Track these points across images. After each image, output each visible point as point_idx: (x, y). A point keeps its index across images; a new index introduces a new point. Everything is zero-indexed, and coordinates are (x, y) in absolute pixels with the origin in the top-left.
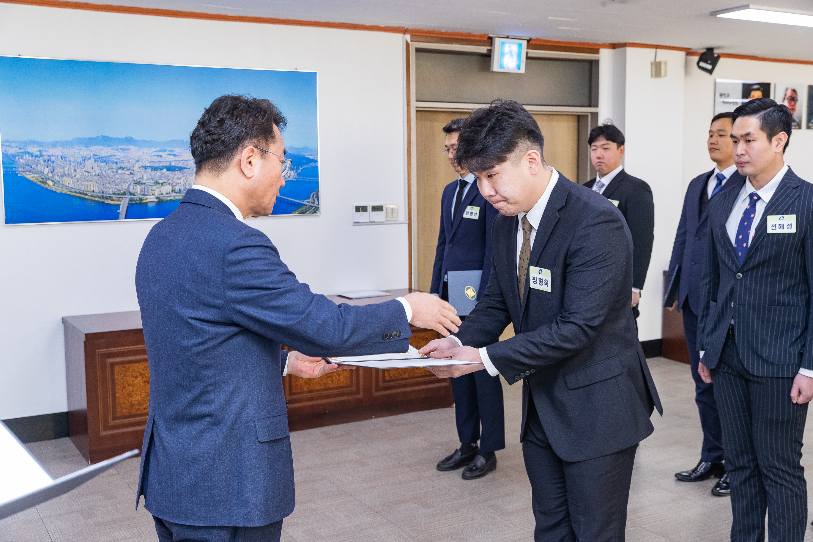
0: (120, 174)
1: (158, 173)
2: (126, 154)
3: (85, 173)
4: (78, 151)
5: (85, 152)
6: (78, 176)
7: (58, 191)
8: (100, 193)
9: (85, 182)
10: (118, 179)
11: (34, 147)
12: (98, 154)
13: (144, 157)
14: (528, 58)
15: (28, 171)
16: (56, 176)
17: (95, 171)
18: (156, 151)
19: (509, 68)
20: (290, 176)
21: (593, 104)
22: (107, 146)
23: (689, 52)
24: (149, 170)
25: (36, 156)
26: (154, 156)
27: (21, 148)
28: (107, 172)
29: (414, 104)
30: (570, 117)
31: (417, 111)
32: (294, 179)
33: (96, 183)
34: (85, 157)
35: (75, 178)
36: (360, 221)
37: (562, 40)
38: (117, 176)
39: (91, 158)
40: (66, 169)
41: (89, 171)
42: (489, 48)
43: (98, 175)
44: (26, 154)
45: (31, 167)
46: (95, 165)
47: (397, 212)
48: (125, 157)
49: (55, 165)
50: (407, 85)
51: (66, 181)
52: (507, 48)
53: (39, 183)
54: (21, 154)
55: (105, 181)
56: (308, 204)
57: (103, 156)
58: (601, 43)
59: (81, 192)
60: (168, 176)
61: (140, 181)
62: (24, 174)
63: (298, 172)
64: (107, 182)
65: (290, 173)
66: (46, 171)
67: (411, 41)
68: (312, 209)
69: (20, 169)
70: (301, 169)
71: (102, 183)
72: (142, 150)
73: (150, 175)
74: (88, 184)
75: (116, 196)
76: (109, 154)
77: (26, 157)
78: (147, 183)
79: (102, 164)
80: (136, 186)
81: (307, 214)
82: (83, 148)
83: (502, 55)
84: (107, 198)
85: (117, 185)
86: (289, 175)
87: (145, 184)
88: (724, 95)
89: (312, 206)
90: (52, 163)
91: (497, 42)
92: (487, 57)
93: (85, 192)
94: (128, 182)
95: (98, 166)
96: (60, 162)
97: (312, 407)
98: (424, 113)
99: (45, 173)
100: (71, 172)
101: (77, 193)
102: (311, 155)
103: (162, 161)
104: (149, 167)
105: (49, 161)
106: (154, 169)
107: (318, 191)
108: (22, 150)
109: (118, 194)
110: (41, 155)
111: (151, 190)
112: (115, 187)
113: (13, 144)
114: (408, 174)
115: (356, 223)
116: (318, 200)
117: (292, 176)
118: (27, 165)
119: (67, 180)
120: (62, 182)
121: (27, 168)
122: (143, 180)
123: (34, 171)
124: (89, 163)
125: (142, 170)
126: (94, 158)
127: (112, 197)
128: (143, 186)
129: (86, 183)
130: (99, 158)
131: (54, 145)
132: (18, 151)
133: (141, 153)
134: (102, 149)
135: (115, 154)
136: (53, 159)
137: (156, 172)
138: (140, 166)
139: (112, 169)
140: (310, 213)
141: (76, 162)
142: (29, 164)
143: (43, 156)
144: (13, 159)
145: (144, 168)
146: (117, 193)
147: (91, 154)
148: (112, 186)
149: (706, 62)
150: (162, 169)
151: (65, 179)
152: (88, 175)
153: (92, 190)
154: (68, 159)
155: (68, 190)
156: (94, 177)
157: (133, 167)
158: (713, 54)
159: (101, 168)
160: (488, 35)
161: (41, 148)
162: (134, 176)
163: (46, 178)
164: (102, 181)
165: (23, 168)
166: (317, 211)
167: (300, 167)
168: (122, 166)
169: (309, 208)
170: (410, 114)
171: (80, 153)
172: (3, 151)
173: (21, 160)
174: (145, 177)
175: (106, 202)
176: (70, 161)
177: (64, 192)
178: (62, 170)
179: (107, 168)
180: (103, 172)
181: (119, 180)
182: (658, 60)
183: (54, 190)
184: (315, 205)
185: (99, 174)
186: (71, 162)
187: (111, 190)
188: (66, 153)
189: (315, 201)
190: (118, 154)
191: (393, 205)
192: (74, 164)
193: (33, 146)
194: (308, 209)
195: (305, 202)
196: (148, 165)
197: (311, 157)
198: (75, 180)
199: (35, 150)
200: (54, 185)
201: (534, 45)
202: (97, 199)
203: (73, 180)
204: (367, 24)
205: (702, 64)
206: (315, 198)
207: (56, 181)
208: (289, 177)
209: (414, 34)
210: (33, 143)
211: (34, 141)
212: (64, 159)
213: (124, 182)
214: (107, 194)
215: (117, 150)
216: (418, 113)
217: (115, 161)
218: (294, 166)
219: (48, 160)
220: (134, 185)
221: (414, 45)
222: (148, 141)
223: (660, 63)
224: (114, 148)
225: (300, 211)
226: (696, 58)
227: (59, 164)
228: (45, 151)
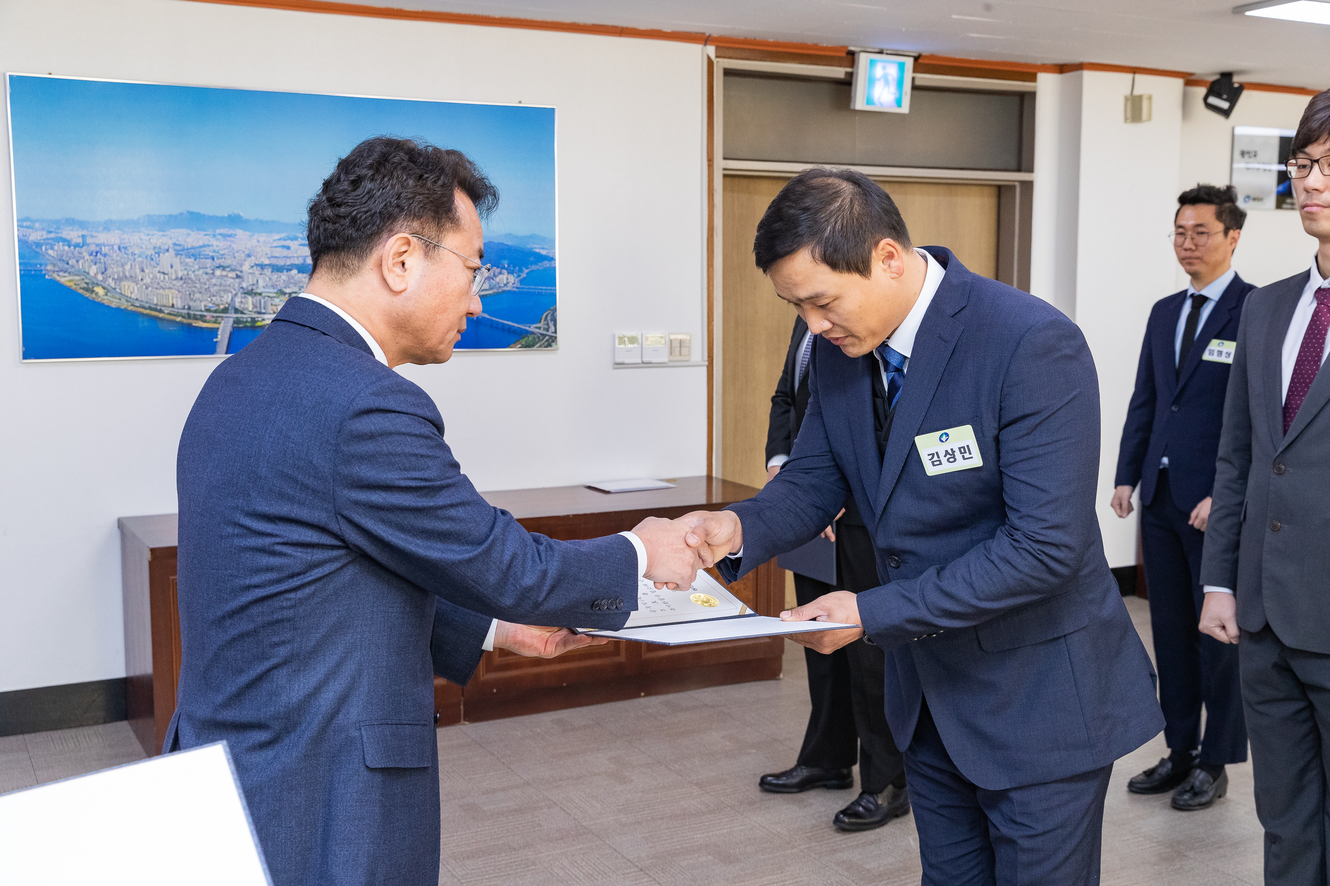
0: (218, 278)
1: (284, 276)
2: (229, 243)
3: (158, 275)
4: (148, 238)
5: (159, 239)
6: (147, 280)
7: (113, 305)
8: (184, 308)
9: (159, 289)
10: (215, 285)
11: (72, 230)
12: (182, 242)
13: (259, 250)
14: (915, 88)
15: (61, 271)
16: (110, 280)
17: (176, 272)
18: (280, 239)
19: (881, 104)
20: (508, 283)
21: (1024, 167)
22: (198, 230)
23: (1190, 80)
24: (268, 271)
25: (77, 245)
26: (276, 247)
27: (50, 232)
28: (196, 273)
29: (720, 164)
30: (985, 188)
31: (725, 176)
32: (515, 289)
33: (177, 292)
34: (160, 248)
35: (142, 283)
36: (626, 361)
37: (973, 58)
38: (214, 281)
39: (170, 250)
40: (128, 267)
41: (166, 272)
42: (849, 70)
43: (181, 279)
44: (58, 242)
45: (68, 263)
46: (176, 261)
47: (689, 347)
48: (227, 248)
49: (108, 260)
50: (708, 131)
51: (126, 287)
52: (879, 71)
53: (81, 291)
54: (51, 242)
55: (194, 289)
56: (538, 331)
57: (189, 246)
58: (1039, 63)
59: (153, 306)
60: (300, 282)
61: (252, 290)
62: (55, 275)
63: (521, 277)
64: (196, 290)
65: (507, 279)
66: (93, 270)
67: (717, 57)
68: (545, 339)
69: (49, 267)
70: (526, 271)
71: (188, 293)
72: (256, 236)
73: (270, 279)
74: (164, 293)
75: (212, 314)
76: (201, 243)
77: (59, 247)
78: (265, 292)
79: (188, 260)
80: (245, 297)
81: (534, 348)
82: (155, 232)
83: (871, 81)
84: (195, 318)
85: (214, 296)
86: (505, 282)
87: (260, 294)
88: (1248, 153)
89: (544, 336)
90: (102, 258)
91: (863, 59)
92: (846, 84)
93: (159, 308)
94: (232, 290)
95: (181, 263)
96: (117, 256)
97: (538, 676)
98: (737, 180)
99: (92, 273)
100: (135, 272)
101: (146, 309)
102: (543, 249)
103: (291, 255)
104: (269, 265)
105: (99, 254)
106: (277, 269)
107: (555, 310)
108: (52, 235)
109: (216, 311)
110: (84, 244)
111: (272, 305)
112: (209, 299)
113: (37, 225)
114: (708, 283)
115: (619, 365)
116: (555, 325)
117: (511, 284)
118: (60, 260)
119: (129, 287)
120: (120, 289)
121: (61, 265)
122: (257, 288)
123: (73, 270)
124: (167, 259)
125: (257, 270)
126: (175, 250)
127: (205, 316)
128: (258, 298)
129: (161, 291)
130: (183, 250)
131: (107, 226)
132: (45, 236)
133: (254, 242)
134: (189, 234)
135: (210, 243)
136: (105, 250)
137: (280, 274)
138: (252, 265)
139: (206, 268)
140: (540, 346)
141: (144, 256)
142: (64, 258)
143: (88, 245)
144: (38, 250)
145: (259, 268)
146: (213, 309)
147: (170, 242)
148: (205, 297)
149: (1219, 96)
150: (291, 270)
151: (124, 286)
152: (164, 278)
153: (171, 304)
154: (130, 251)
155: (130, 304)
156: (174, 282)
157: (241, 266)
158: (1232, 84)
159: (187, 267)
160: (847, 47)
161: (85, 232)
162: (243, 281)
163: (93, 283)
164: (187, 289)
165: (54, 265)
166: (553, 344)
167: (524, 269)
168: (222, 264)
169: (539, 338)
170: (713, 180)
171: (151, 241)
172: (21, 236)
173: (50, 252)
174: (261, 283)
175: (194, 324)
176: (133, 254)
177: (123, 307)
178: (120, 269)
179: (197, 267)
180: (190, 273)
181: (216, 288)
182: (1137, 92)
183: (106, 302)
184: (550, 333)
185: (183, 278)
186: (136, 256)
187: (203, 304)
188: (127, 241)
189: (549, 327)
190: (215, 243)
191: (683, 334)
192: (140, 259)
193: (71, 228)
194: (537, 340)
195: (532, 327)
196: (267, 262)
197: (544, 252)
198: (141, 287)
199: (74, 235)
200: (106, 295)
201: (927, 65)
202: (179, 319)
203: (139, 285)
204: (642, 26)
205: (1212, 100)
206: (549, 321)
207: (109, 288)
208: (505, 285)
209: (721, 44)
210: (71, 222)
211: (73, 220)
212: (123, 250)
213: (225, 291)
214: (197, 311)
215: (214, 236)
216: (728, 179)
217: (211, 254)
218: (514, 267)
219: (97, 253)
220: (243, 296)
221: (721, 64)
222: (267, 222)
223: (1140, 97)
224: (207, 233)
225: (523, 343)
226: (1202, 91)
227: (115, 258)
228: (92, 236)
